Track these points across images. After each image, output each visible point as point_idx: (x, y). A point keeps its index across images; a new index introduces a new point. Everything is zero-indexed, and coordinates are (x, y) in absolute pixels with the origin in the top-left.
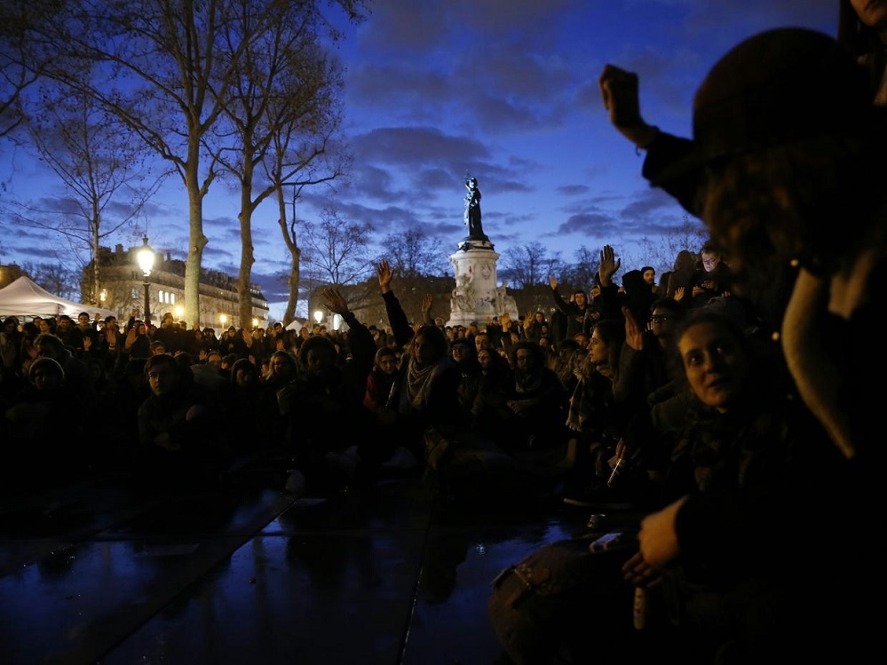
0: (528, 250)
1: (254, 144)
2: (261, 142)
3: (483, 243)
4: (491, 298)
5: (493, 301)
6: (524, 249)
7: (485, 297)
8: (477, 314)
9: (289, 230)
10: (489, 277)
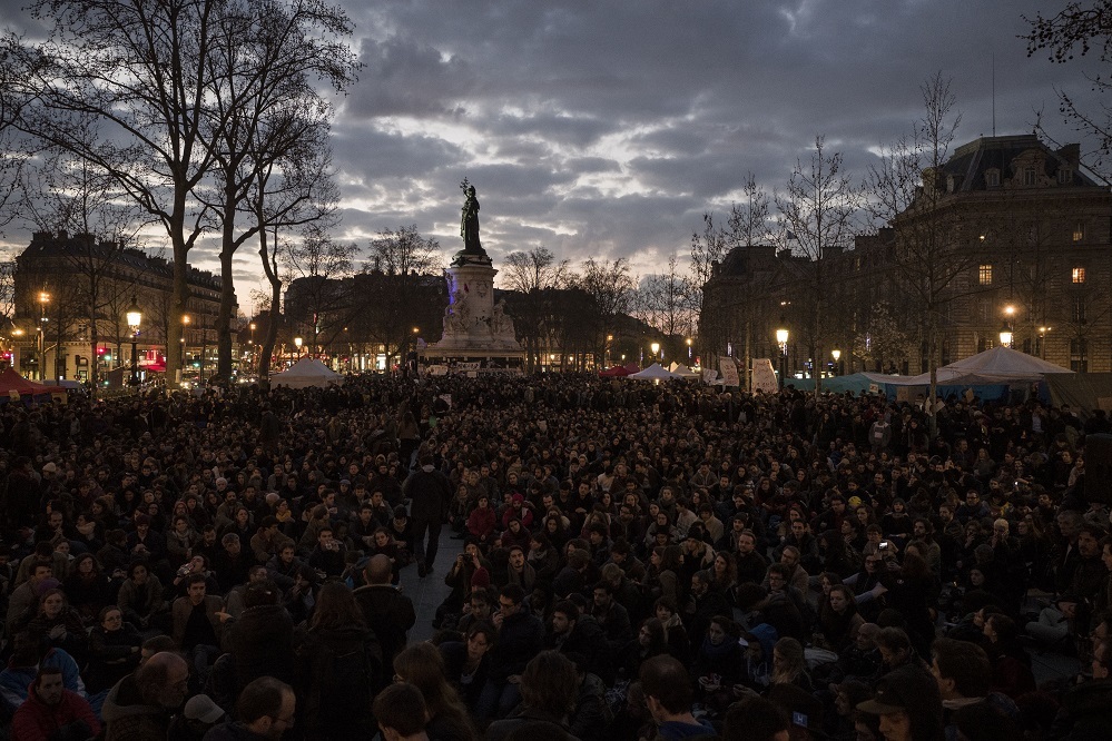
0: (533, 256)
1: (237, 181)
2: (243, 182)
3: (480, 258)
4: (487, 316)
5: (489, 321)
6: (529, 256)
7: (480, 316)
8: (470, 334)
9: (270, 261)
10: (485, 294)
